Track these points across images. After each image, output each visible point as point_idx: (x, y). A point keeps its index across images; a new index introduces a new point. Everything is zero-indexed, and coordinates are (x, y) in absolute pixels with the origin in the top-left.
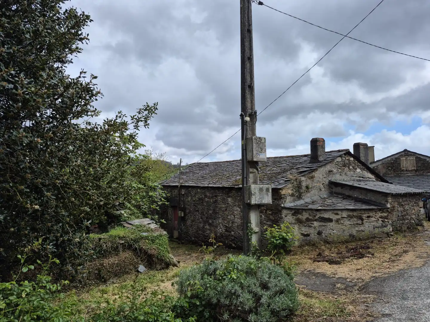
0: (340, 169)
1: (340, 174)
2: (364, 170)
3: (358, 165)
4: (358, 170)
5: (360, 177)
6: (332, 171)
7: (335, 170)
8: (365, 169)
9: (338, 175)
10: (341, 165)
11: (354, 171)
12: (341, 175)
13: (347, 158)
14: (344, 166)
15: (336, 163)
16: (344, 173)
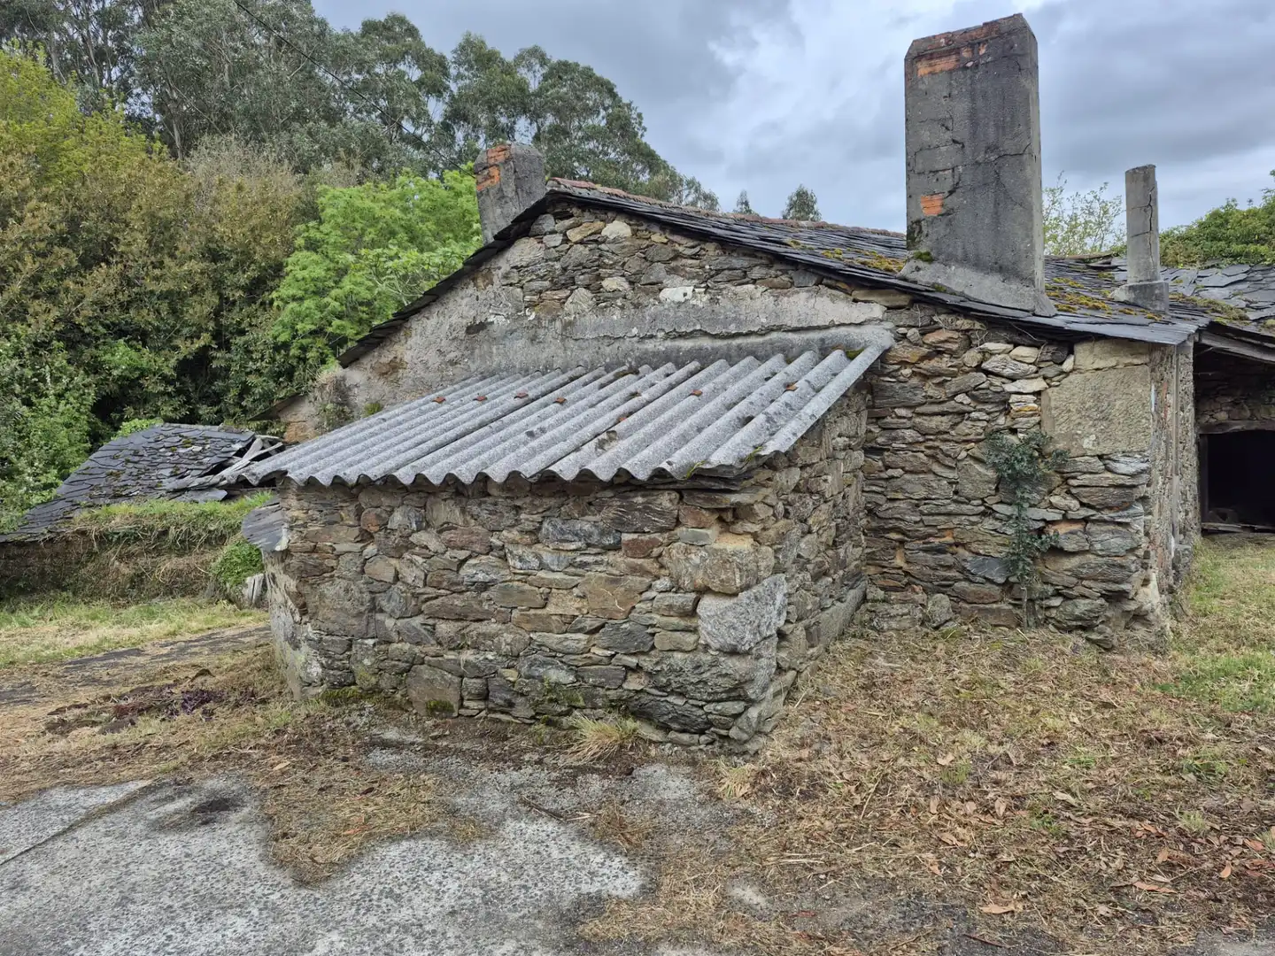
0: (531, 305)
1: (532, 332)
2: (743, 278)
3: (677, 256)
4: (676, 291)
5: (682, 336)
6: (482, 326)
7: (499, 321)
8: (756, 273)
9: (520, 343)
10: (537, 285)
11: (637, 306)
12: (533, 339)
13: (574, 235)
14: (565, 286)
15: (506, 276)
16: (558, 324)
